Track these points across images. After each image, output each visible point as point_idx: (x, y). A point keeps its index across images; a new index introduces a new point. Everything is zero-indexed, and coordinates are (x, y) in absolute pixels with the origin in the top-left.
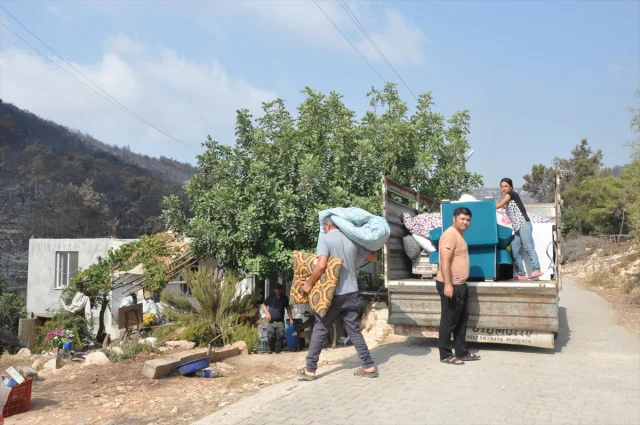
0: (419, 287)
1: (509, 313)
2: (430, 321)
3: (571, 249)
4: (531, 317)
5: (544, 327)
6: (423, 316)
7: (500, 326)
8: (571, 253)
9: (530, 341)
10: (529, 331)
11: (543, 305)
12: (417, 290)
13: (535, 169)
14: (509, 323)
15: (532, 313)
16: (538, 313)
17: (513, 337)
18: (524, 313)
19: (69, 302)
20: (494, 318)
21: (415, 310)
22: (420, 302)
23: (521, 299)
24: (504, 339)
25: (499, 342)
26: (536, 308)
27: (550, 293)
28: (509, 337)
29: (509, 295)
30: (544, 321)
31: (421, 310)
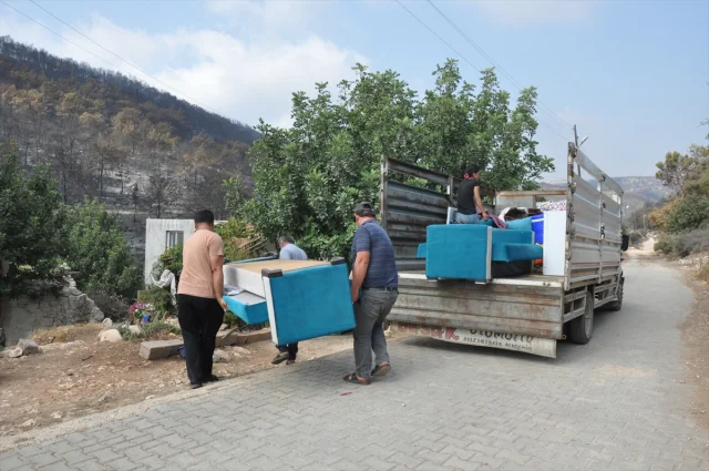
0: (413, 280)
1: (509, 314)
2: (424, 318)
3: (695, 240)
4: (532, 321)
5: (545, 333)
6: (418, 313)
7: (498, 329)
8: (695, 244)
9: (530, 348)
10: (530, 336)
11: (546, 308)
12: (411, 284)
13: (669, 156)
14: (507, 325)
15: (533, 316)
16: (540, 316)
17: (512, 342)
18: (525, 315)
19: (158, 278)
20: (492, 320)
21: (410, 305)
22: (416, 297)
23: (522, 299)
24: (503, 343)
25: (498, 346)
26: (538, 310)
27: (555, 293)
28: (508, 342)
29: (509, 294)
30: (545, 326)
31: (416, 306)
